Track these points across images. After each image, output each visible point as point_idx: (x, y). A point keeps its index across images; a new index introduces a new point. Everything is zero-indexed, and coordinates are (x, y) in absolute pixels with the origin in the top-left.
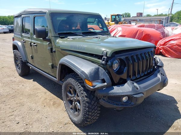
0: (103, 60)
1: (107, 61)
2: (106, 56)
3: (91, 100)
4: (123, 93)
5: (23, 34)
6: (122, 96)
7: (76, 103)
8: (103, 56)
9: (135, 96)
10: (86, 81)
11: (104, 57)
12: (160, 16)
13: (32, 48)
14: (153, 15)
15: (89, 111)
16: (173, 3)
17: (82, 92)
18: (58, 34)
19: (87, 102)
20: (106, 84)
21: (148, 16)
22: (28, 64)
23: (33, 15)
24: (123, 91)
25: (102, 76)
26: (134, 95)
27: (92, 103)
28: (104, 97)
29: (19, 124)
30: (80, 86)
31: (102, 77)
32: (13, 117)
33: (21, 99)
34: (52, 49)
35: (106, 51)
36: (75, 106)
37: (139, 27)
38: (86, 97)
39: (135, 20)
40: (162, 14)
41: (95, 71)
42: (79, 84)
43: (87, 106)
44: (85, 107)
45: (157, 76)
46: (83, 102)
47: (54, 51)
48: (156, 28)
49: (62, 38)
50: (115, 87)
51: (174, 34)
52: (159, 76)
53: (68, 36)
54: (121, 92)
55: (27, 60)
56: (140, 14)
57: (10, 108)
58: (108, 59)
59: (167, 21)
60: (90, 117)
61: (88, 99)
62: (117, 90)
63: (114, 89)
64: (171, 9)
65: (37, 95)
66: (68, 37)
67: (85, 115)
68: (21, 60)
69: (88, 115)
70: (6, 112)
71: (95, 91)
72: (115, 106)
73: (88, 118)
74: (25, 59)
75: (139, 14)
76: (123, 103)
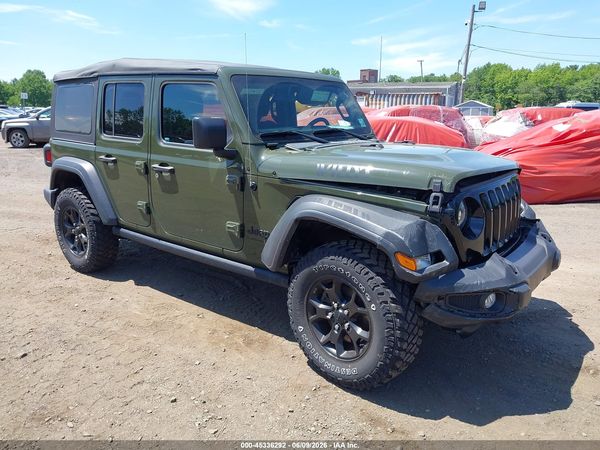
0: (435, 203)
1: (444, 205)
2: (441, 192)
3: (406, 308)
4: (487, 283)
5: (104, 137)
6: (485, 291)
7: (347, 324)
8: (431, 191)
9: (514, 290)
10: (400, 257)
11: (433, 194)
12: (427, 81)
13: (149, 180)
14: (406, 77)
15: (401, 340)
16: (469, 45)
17: (381, 289)
18: (261, 136)
19: (398, 315)
20: (446, 263)
21: (394, 79)
22: (122, 230)
23: (160, 79)
24: (488, 280)
25: (435, 244)
26: (513, 287)
27: (409, 319)
28: (439, 299)
29: (178, 403)
30: (372, 274)
31: (434, 247)
32: (145, 386)
33: (136, 339)
34: (243, 181)
35: (439, 178)
36: (343, 333)
37: (394, 114)
38: (394, 301)
39: (365, 94)
40: (433, 75)
41: (418, 230)
42: (367, 270)
43: (398, 325)
44: (393, 329)
45: (536, 242)
46: (384, 315)
47: (252, 187)
48: (442, 119)
49: (273, 148)
50: (465, 271)
51: (490, 136)
52: (540, 241)
53: (285, 143)
54: (483, 282)
55: (117, 219)
56: (371, 75)
57: (118, 364)
58: (448, 198)
59: (454, 97)
60: (403, 354)
61: (399, 307)
62: (472, 278)
63: (463, 276)
64: (464, 60)
65: (177, 322)
66: (288, 145)
67: (389, 352)
68: (96, 219)
69: (400, 349)
70: (112, 376)
71: (416, 285)
72: (469, 321)
73: (399, 358)
74: (112, 216)
75: (367, 74)
76: (487, 311)
